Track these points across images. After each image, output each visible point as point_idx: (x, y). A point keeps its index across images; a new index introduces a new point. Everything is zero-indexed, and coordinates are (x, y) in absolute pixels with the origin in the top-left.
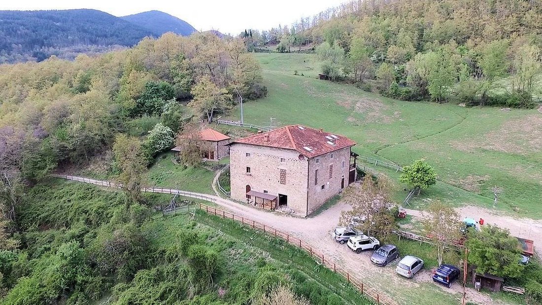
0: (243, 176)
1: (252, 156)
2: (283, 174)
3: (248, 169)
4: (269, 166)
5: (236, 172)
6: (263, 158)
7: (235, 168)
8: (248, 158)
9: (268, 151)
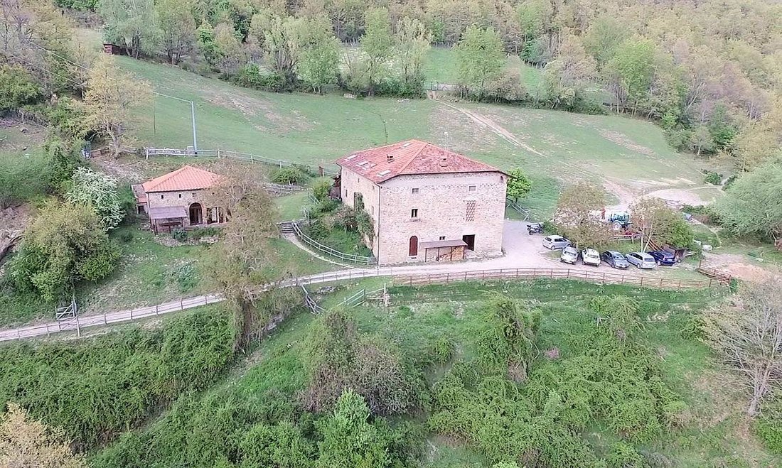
0: (405, 224)
1: (422, 192)
2: (471, 207)
3: (415, 212)
4: (451, 201)
5: (391, 221)
6: (441, 191)
7: (389, 216)
8: (415, 196)
9: (450, 180)
